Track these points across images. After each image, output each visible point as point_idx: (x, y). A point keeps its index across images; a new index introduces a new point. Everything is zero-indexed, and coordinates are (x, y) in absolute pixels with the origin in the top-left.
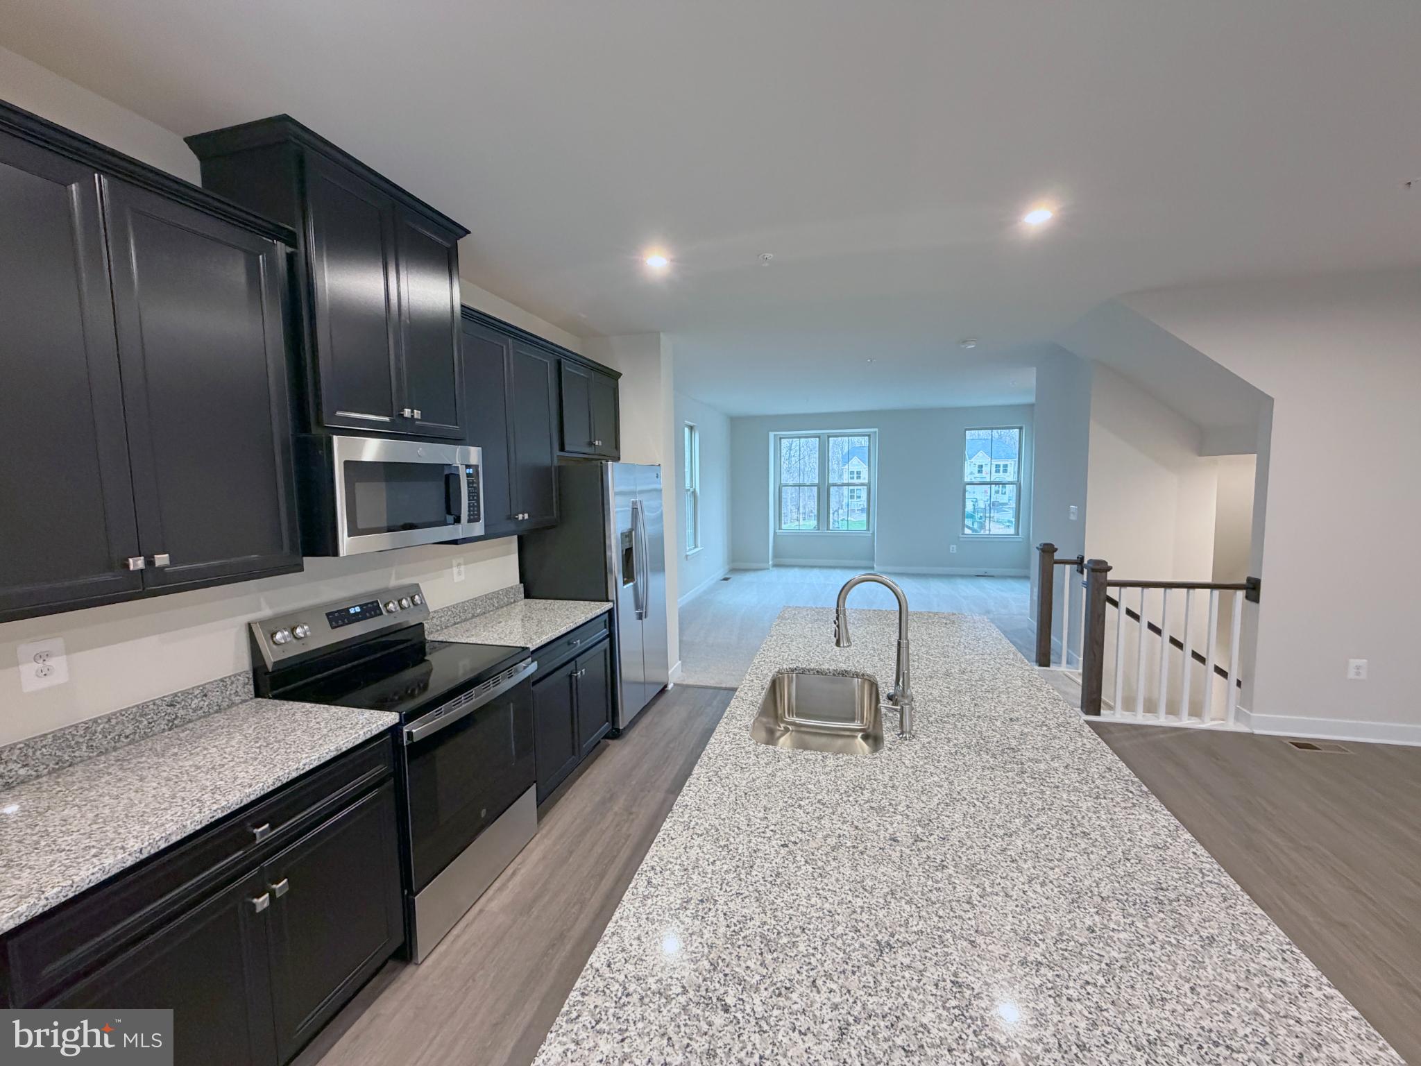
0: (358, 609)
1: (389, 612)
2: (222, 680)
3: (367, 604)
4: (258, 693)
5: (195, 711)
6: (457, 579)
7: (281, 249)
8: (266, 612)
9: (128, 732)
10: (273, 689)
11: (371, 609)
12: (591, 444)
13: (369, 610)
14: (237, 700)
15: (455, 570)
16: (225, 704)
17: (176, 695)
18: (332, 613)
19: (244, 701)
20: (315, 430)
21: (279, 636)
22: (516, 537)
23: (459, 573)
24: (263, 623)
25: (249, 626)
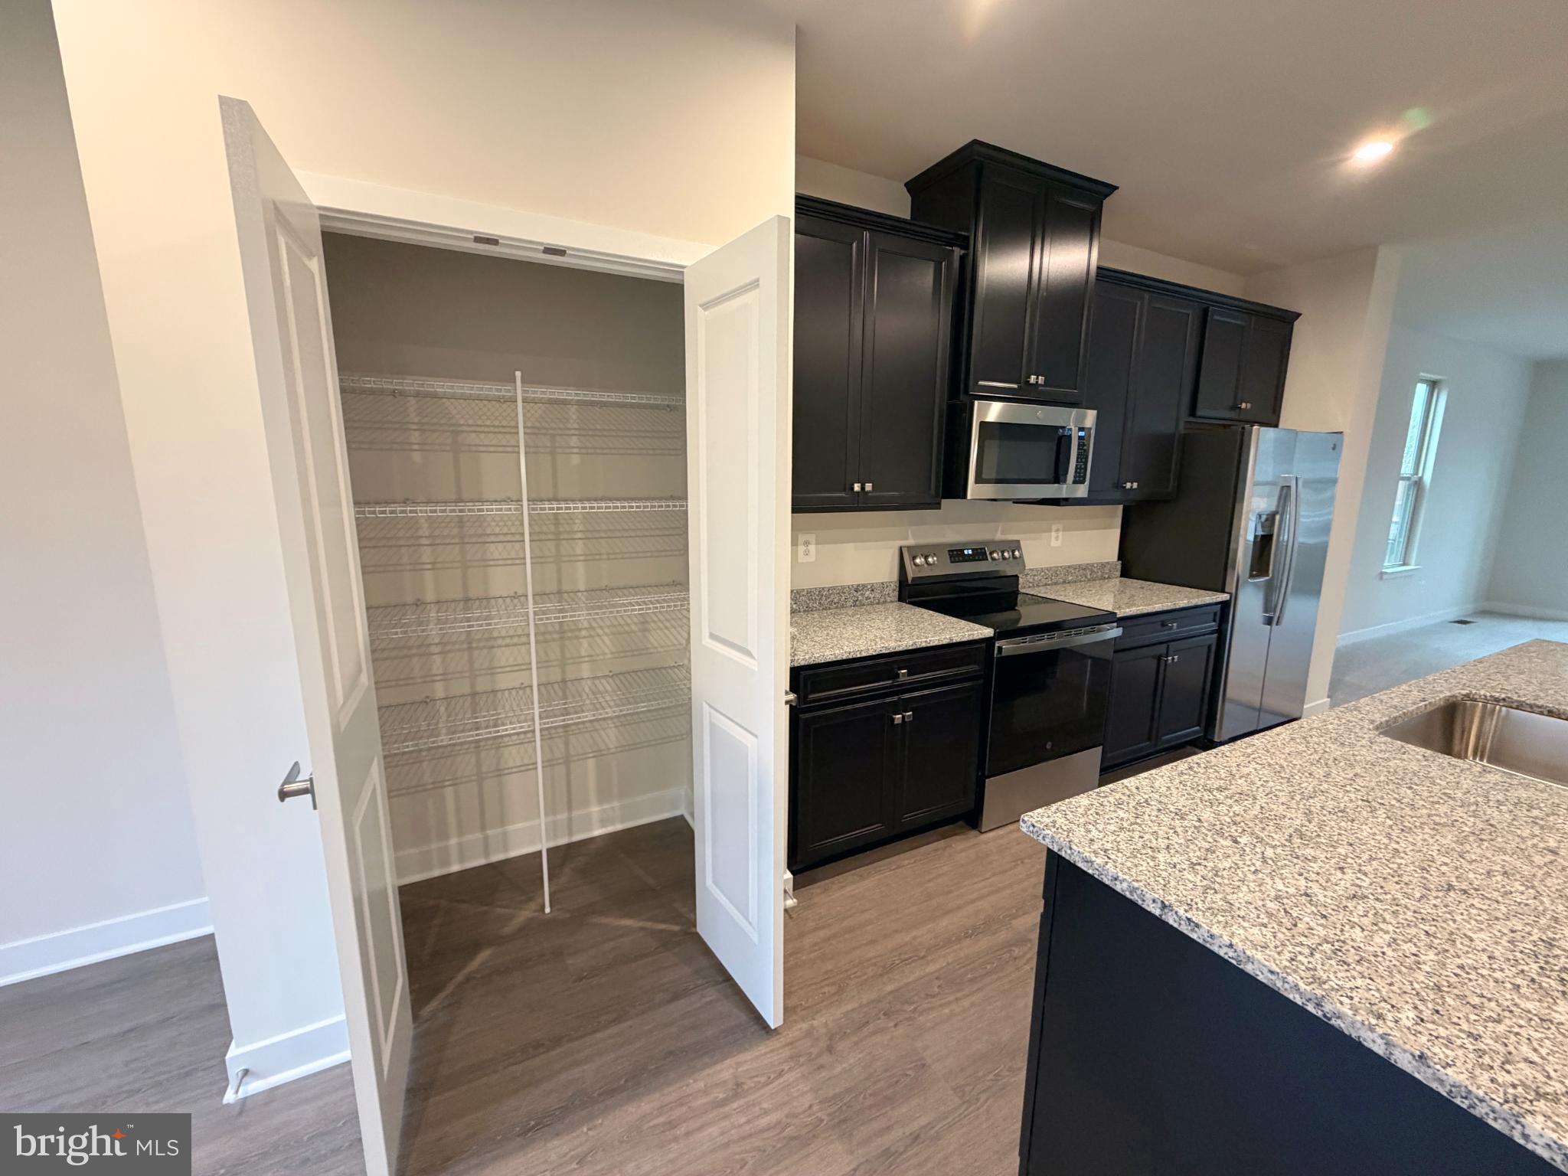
0: (970, 552)
1: (993, 559)
2: (882, 583)
3: (977, 549)
4: (901, 599)
5: (867, 599)
6: (1054, 543)
7: (958, 252)
8: (911, 542)
9: (836, 600)
10: (909, 598)
11: (980, 554)
12: (1235, 407)
13: (978, 554)
14: (888, 599)
15: (1054, 534)
16: (882, 600)
17: (858, 585)
18: (952, 551)
19: (892, 602)
20: (962, 397)
21: (918, 561)
22: (1121, 507)
23: (1057, 538)
24: (909, 548)
25: (901, 549)
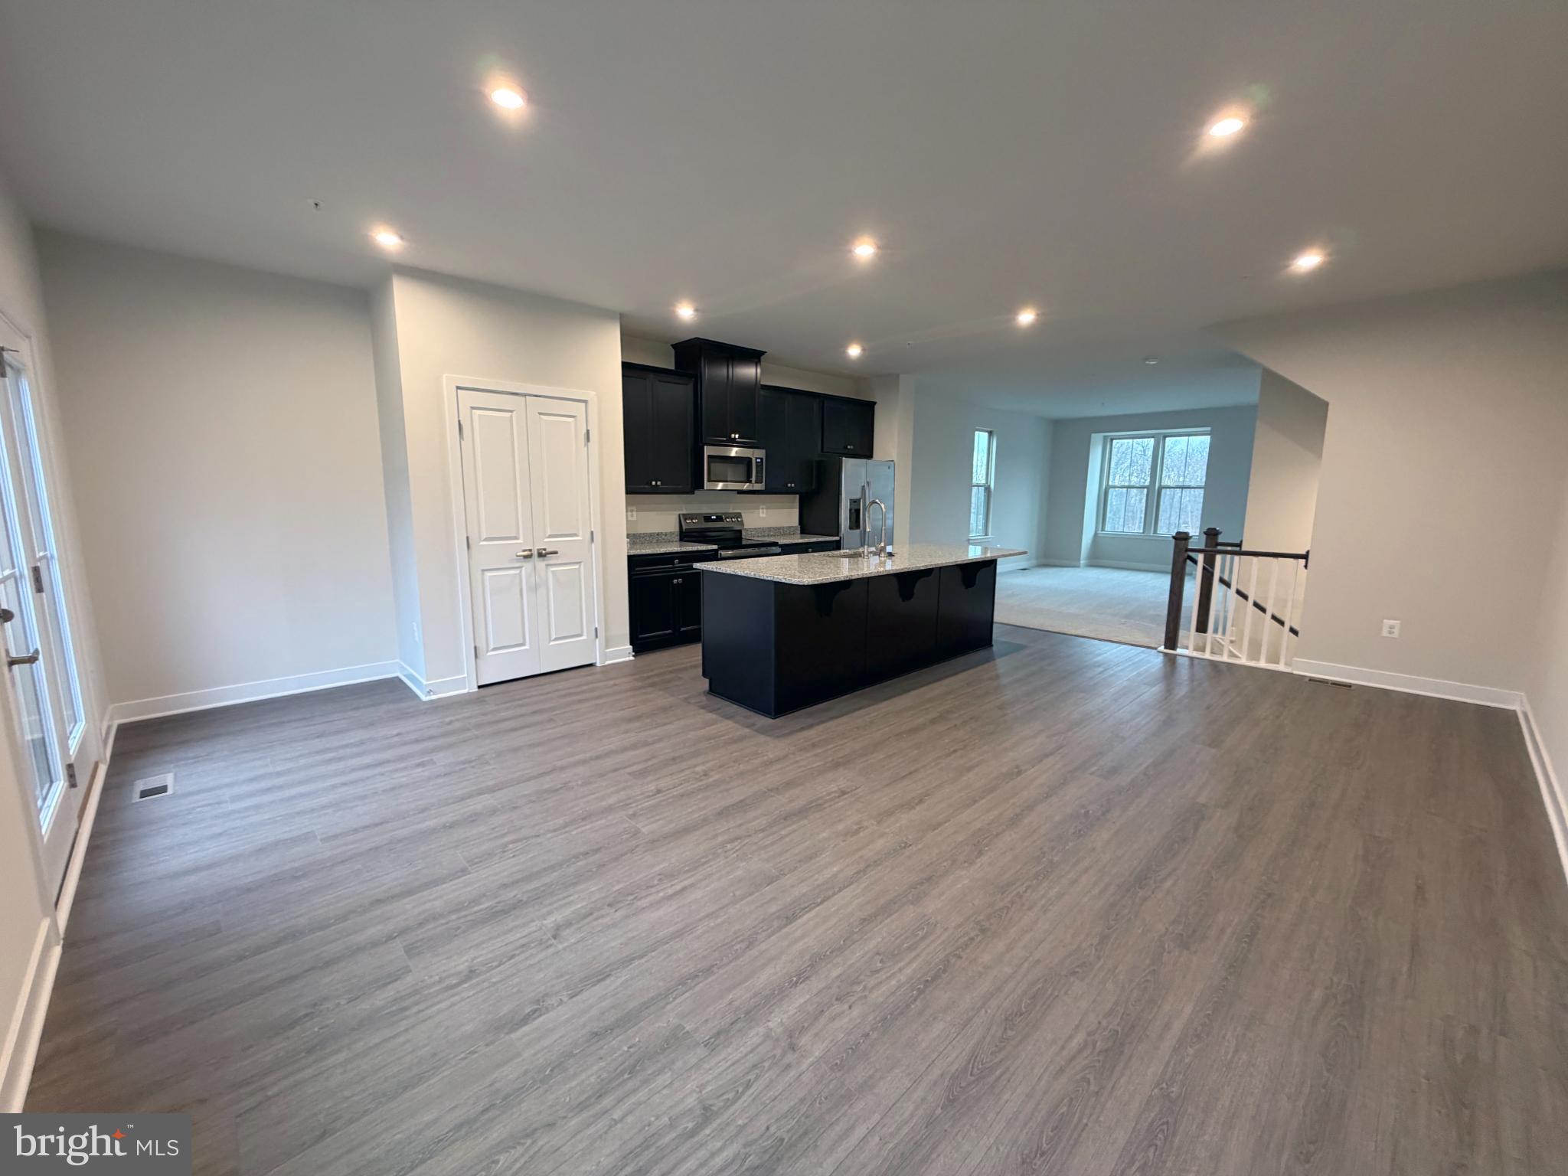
0: (715, 518)
1: (727, 522)
2: (671, 532)
3: (718, 516)
4: (681, 539)
5: (663, 536)
6: (761, 515)
8: (684, 512)
9: (648, 539)
12: (846, 448)
13: (719, 519)
14: (674, 540)
15: (761, 511)
16: (671, 540)
18: (705, 517)
20: (700, 444)
21: (688, 521)
22: (796, 496)
23: (763, 513)
24: (683, 515)
25: (679, 515)
